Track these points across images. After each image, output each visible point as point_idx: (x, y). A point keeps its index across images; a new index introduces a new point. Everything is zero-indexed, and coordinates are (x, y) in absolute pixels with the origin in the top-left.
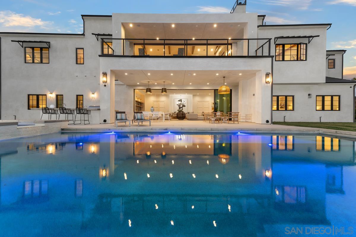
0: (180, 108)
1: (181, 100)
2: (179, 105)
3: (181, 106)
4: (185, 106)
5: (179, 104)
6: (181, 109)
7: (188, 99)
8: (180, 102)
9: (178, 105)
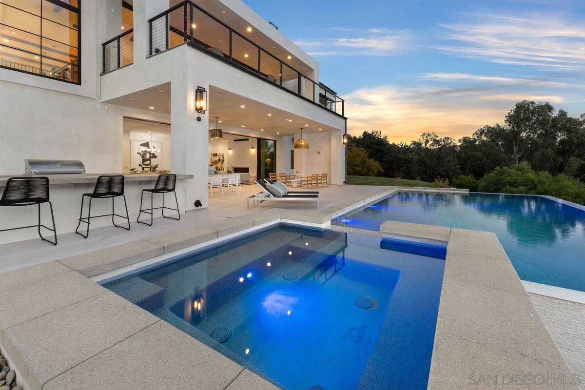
0: (144, 160)
1: (147, 145)
2: (143, 155)
3: (148, 156)
4: (156, 157)
5: (142, 151)
6: (148, 162)
7: (161, 142)
8: (144, 149)
9: (140, 154)
